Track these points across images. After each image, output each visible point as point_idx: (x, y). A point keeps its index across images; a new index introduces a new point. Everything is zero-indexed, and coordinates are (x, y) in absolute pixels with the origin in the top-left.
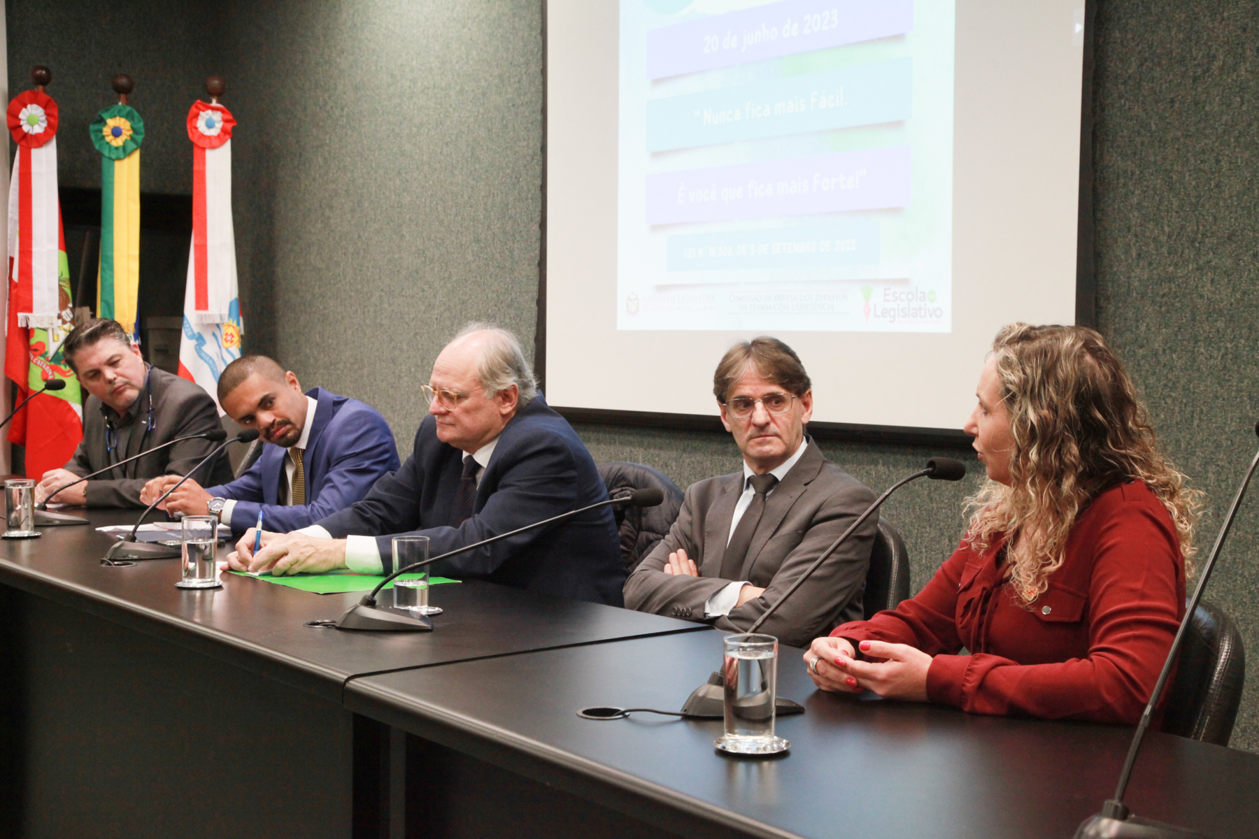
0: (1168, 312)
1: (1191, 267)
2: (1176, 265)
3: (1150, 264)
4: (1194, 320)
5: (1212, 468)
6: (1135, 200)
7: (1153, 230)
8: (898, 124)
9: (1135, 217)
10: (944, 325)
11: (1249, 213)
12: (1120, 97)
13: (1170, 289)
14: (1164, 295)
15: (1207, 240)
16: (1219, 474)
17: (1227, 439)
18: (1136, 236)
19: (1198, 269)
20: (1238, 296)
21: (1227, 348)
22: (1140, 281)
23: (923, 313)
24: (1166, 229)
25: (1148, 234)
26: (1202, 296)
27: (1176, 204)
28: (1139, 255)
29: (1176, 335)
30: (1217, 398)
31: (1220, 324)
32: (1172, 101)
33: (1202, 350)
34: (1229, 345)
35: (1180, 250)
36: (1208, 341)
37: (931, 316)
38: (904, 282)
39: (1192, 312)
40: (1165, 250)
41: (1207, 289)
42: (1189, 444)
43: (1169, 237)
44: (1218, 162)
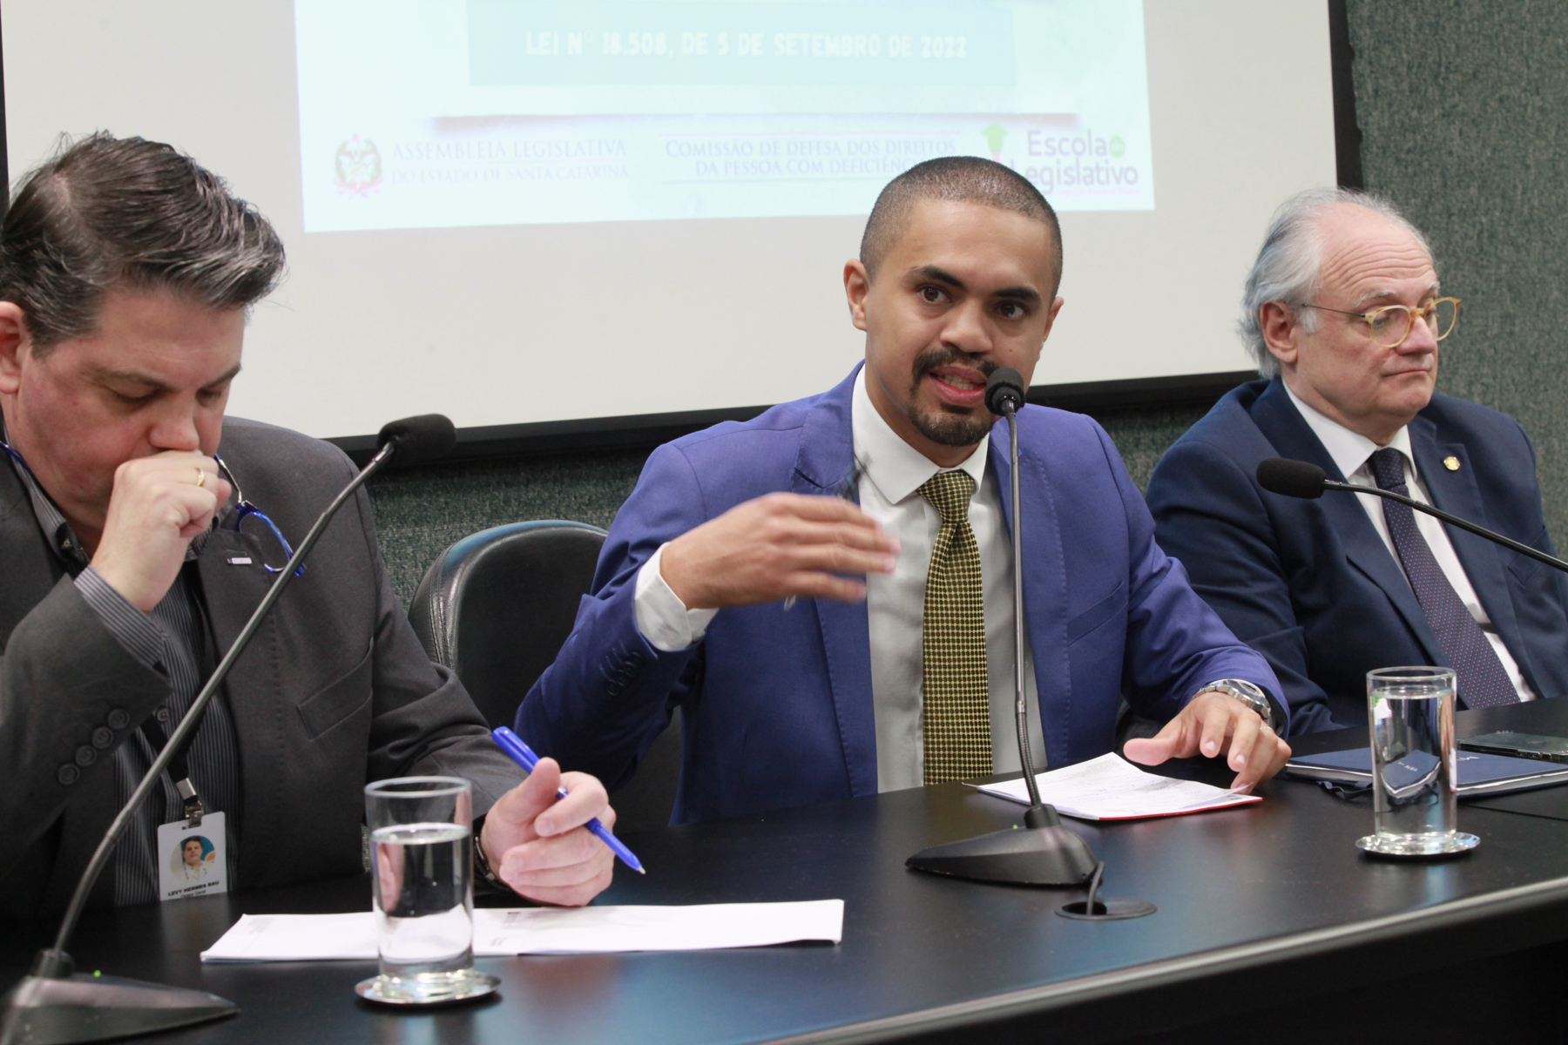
0: (1415, 174)
1: (1436, 113)
2: (1420, 108)
3: (1390, 105)
4: (1445, 185)
5: (1477, 388)
7: (1389, 58)
11: (1492, 44)
13: (1416, 142)
14: (1409, 151)
15: (1451, 76)
16: (1484, 393)
17: (1490, 347)
18: (1370, 63)
19: (1444, 116)
20: (1489, 154)
21: (1481, 223)
22: (1379, 129)
23: (1103, 176)
24: (1405, 56)
25: (1384, 62)
26: (1451, 153)
27: (1413, 23)
28: (1376, 91)
29: (1426, 207)
30: (1476, 291)
31: (1473, 191)
33: (1457, 227)
34: (1484, 220)
35: (1423, 88)
37: (1118, 181)
38: (1066, 120)
39: (1443, 175)
40: (1405, 86)
41: (1456, 145)
42: (1450, 359)
43: (1409, 67)
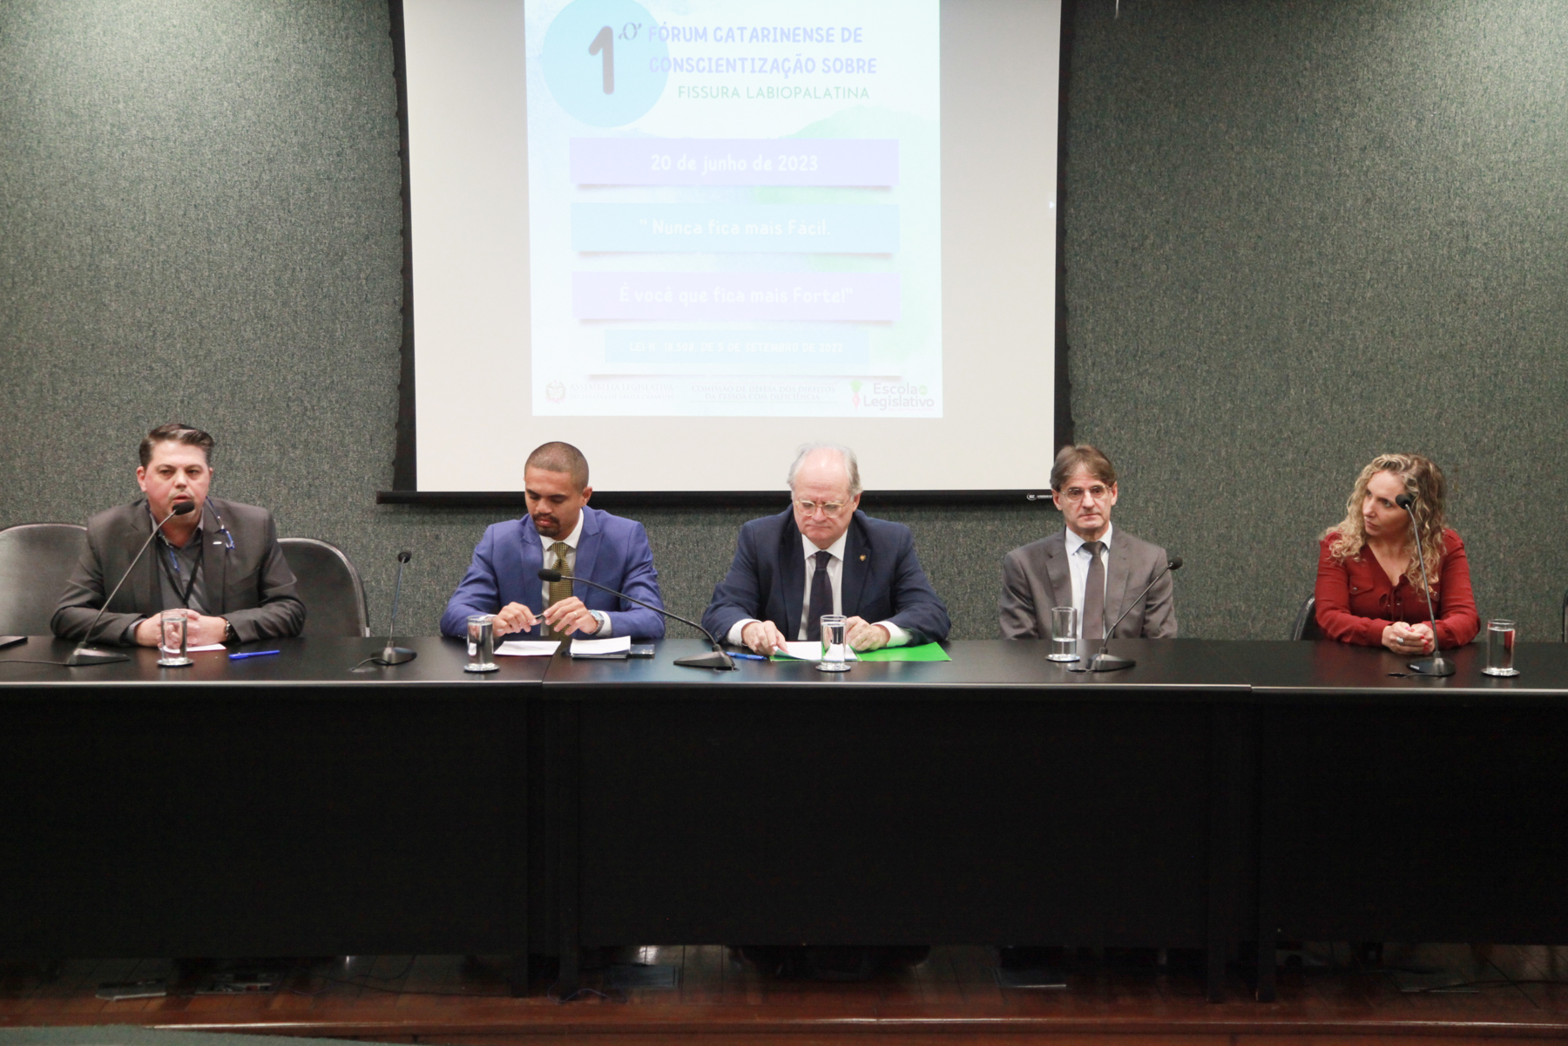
0: (1117, 402)
1: (1133, 373)
2: (1122, 371)
3: (1102, 370)
4: (1137, 408)
5: (1151, 504)
6: (1090, 327)
7: (1104, 348)
8: (886, 256)
9: (1090, 337)
10: (937, 412)
11: (1174, 339)
12: (1076, 255)
13: (1118, 387)
14: (1113, 391)
15: (1145, 356)
16: (1156, 507)
17: (1161, 485)
18: (1091, 350)
19: (1138, 375)
20: (1168, 393)
21: (1160, 426)
22: (1094, 381)
23: (914, 403)
24: (1114, 347)
25: (1100, 349)
26: (1142, 393)
27: (1121, 331)
28: (1094, 364)
29: (1123, 418)
30: (1154, 459)
31: (1156, 411)
32: (1117, 262)
33: (1143, 428)
34: (1162, 424)
35: (1125, 362)
36: (1147, 422)
37: (923, 405)
38: (896, 379)
39: (1136, 403)
40: (1114, 361)
41: (1146, 388)
42: (1134, 489)
43: (1117, 352)
44: (1151, 305)
